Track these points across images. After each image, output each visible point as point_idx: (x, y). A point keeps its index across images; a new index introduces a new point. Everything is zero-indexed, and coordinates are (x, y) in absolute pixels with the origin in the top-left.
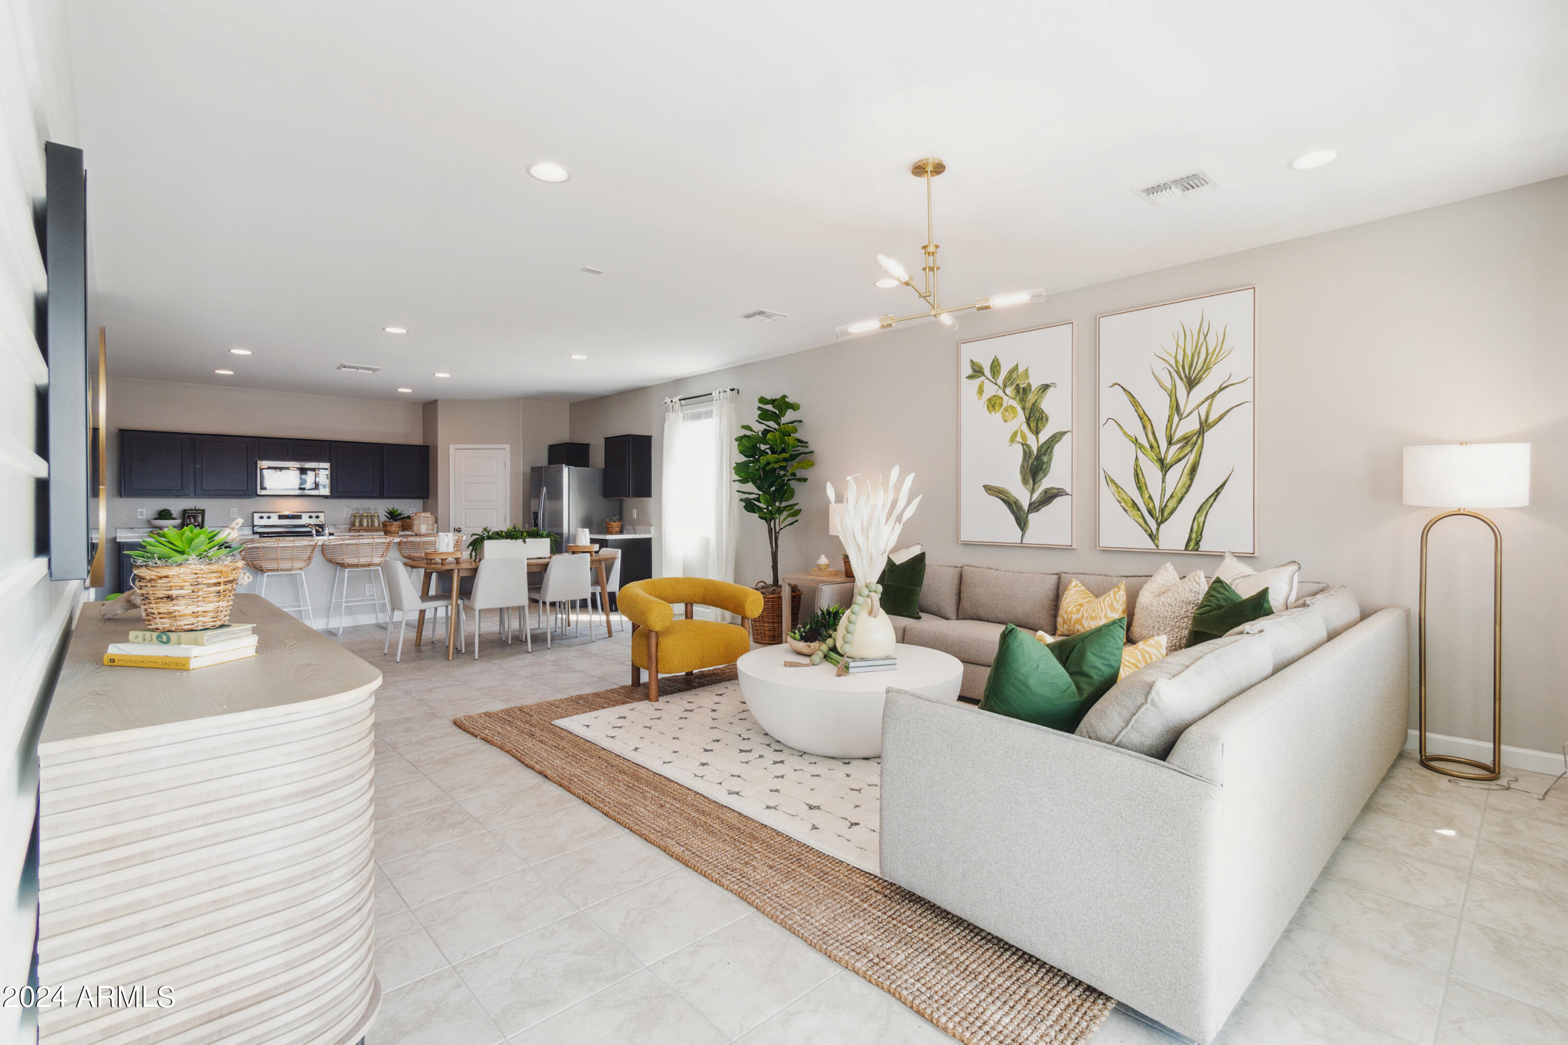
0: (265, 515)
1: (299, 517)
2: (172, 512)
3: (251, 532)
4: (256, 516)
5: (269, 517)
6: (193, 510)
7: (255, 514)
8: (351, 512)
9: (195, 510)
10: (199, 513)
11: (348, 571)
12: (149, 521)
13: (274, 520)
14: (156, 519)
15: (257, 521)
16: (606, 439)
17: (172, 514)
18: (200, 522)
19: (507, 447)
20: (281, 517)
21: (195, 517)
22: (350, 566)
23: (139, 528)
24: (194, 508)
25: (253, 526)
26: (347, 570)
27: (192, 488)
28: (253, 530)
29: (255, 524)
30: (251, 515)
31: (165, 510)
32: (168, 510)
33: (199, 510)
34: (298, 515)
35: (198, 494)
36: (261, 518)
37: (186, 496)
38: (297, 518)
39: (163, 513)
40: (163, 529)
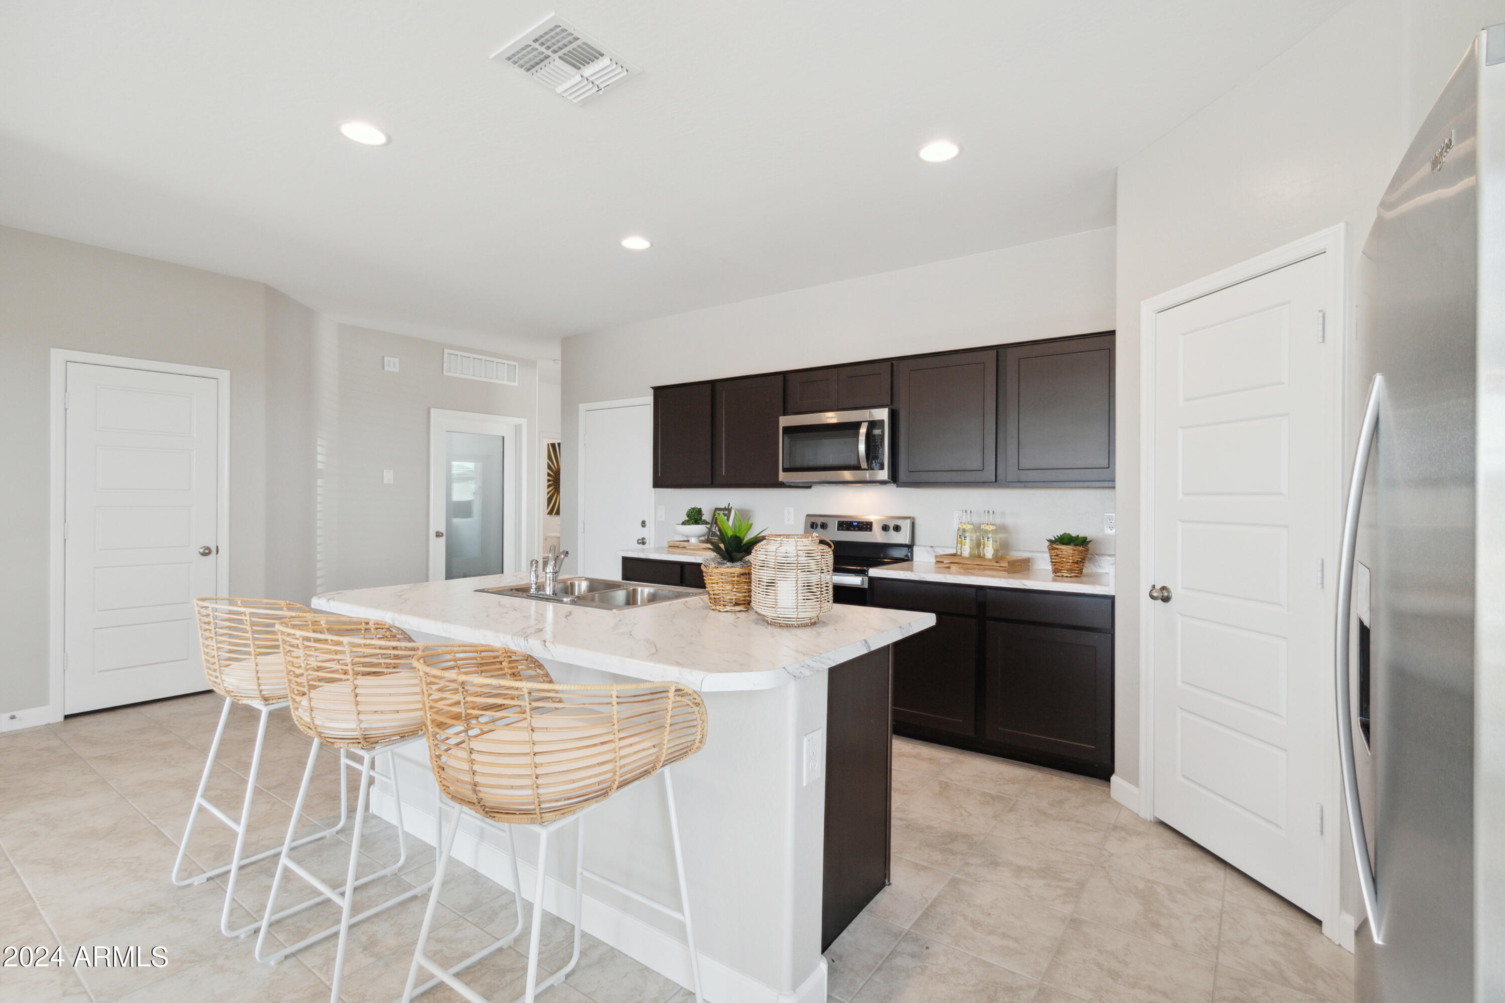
0: (819, 522)
1: (866, 527)
5: (824, 526)
14: (683, 523)
20: (841, 526)
32: (697, 509)
34: (867, 523)
36: (813, 525)
38: (864, 528)
39: (691, 513)
40: (691, 539)
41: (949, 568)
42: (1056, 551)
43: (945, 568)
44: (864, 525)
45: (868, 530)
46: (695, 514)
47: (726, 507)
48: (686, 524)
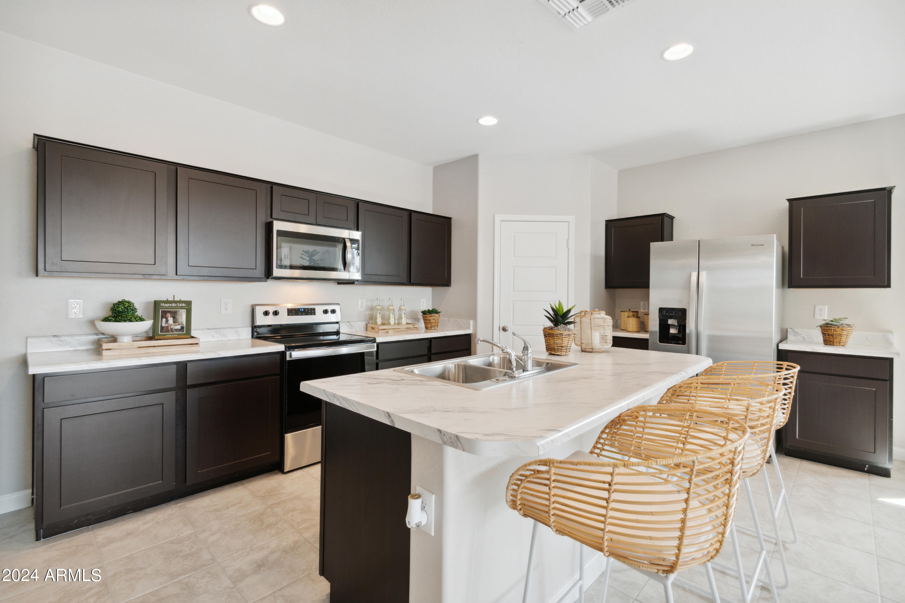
0: (271, 309)
1: (310, 312)
2: (137, 306)
4: (259, 311)
5: (276, 313)
6: (171, 302)
7: (257, 308)
8: (369, 304)
9: (175, 302)
10: (182, 308)
12: (92, 323)
13: (283, 317)
14: (106, 320)
15: (260, 319)
17: (134, 310)
18: (184, 323)
20: (290, 312)
21: (174, 315)
23: (71, 335)
24: (171, 299)
25: (255, 327)
27: (171, 262)
28: (254, 332)
29: (257, 323)
30: (250, 309)
31: (123, 301)
32: (129, 302)
33: (180, 302)
34: (312, 309)
36: (266, 313)
37: (161, 276)
38: (310, 313)
39: (122, 307)
40: (120, 339)
41: (387, 332)
43: (385, 332)
44: (309, 310)
45: (313, 314)
46: (129, 308)
47: (172, 300)
48: (116, 321)
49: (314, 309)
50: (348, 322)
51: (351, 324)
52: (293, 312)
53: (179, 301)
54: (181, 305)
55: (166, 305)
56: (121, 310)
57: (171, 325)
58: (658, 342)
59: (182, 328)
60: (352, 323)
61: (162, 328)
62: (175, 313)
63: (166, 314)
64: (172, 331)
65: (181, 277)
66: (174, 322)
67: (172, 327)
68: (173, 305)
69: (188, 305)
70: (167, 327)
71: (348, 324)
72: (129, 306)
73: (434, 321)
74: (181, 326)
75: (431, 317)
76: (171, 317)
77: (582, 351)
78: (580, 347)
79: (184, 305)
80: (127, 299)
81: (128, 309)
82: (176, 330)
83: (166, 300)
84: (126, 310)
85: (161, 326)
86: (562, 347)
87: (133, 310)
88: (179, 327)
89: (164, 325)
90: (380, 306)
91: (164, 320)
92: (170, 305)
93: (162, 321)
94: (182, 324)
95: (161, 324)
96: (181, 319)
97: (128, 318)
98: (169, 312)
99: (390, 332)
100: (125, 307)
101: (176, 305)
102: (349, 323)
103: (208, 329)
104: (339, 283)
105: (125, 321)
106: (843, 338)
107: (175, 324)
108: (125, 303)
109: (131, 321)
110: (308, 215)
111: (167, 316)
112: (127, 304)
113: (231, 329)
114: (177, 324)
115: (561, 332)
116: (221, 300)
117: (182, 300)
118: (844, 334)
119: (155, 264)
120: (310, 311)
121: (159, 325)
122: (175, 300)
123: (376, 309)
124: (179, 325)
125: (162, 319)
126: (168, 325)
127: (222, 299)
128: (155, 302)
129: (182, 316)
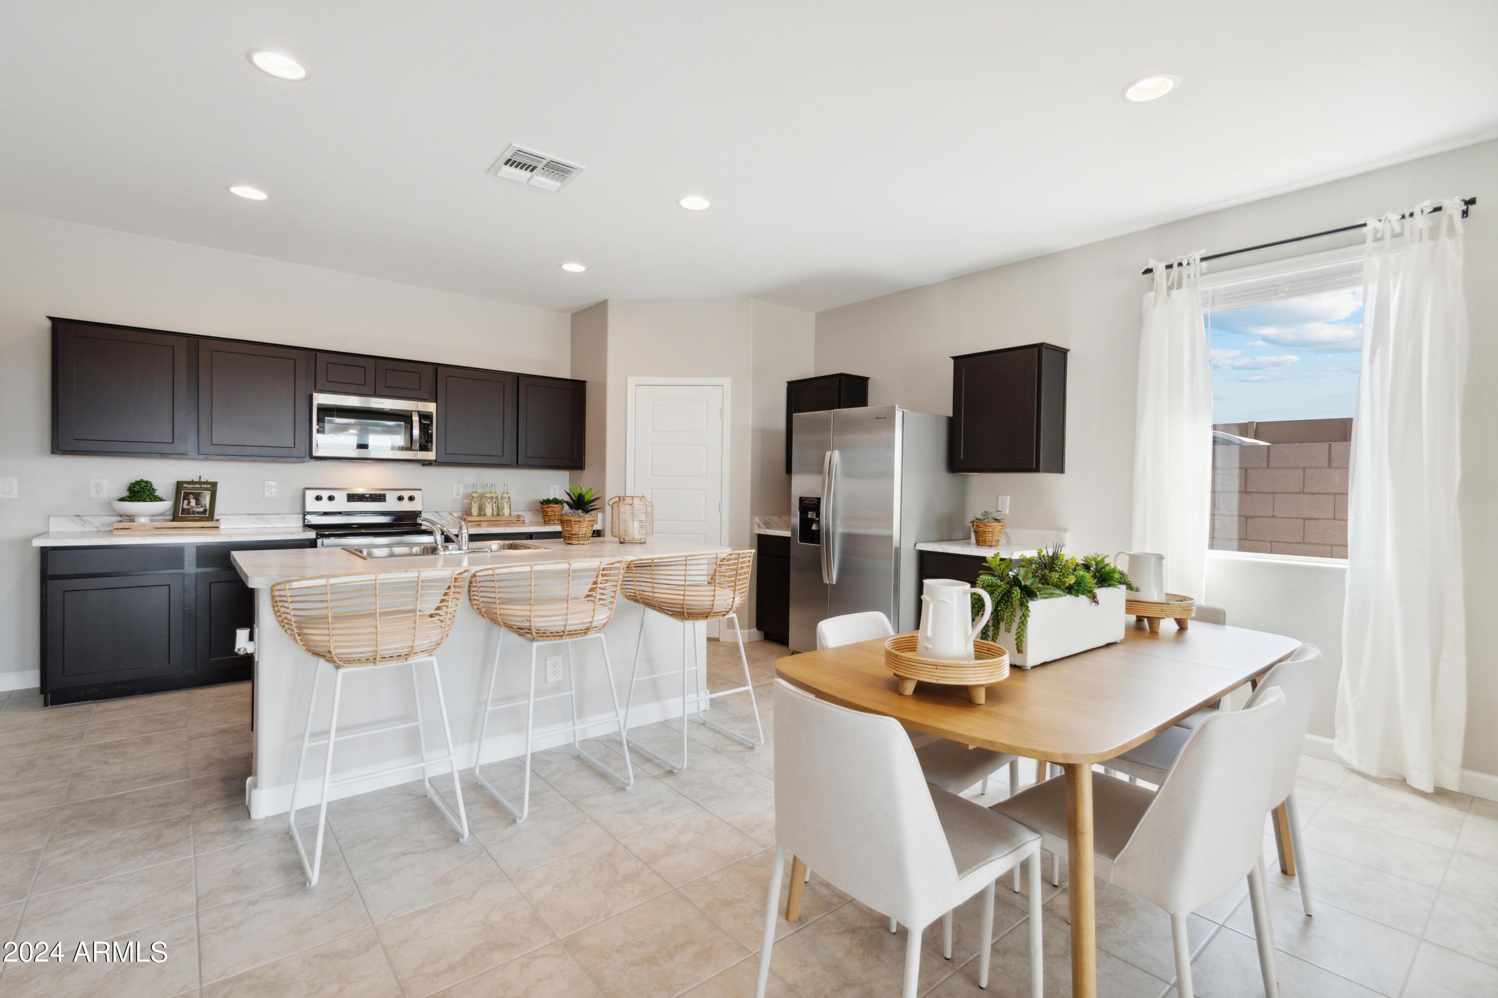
0: (325, 494)
1: (381, 498)
2: (155, 486)
3: (301, 524)
4: (310, 495)
5: (331, 498)
6: (196, 483)
7: (307, 492)
8: (462, 490)
9: (200, 483)
10: (206, 489)
11: (538, 647)
12: (109, 504)
13: (341, 503)
14: (122, 500)
15: (312, 505)
16: (955, 358)
17: (153, 490)
19: (727, 381)
20: (352, 498)
21: (197, 497)
22: (543, 635)
23: (93, 517)
24: (196, 480)
25: (305, 514)
26: (535, 644)
27: (192, 439)
28: (304, 519)
29: (308, 509)
30: (300, 494)
31: (142, 481)
32: (147, 482)
33: (207, 483)
34: (380, 495)
35: (204, 455)
36: (318, 498)
37: (182, 455)
38: (378, 499)
39: (138, 487)
40: (137, 519)
42: (551, 508)
44: (377, 496)
45: (382, 500)
46: (145, 488)
47: (198, 480)
48: (130, 501)
49: (384, 495)
50: (437, 512)
51: (440, 516)
52: (356, 498)
53: (205, 482)
54: (205, 486)
55: (189, 486)
56: (137, 490)
57: (192, 507)
58: (798, 541)
59: (205, 511)
60: (442, 514)
61: (183, 510)
62: (199, 494)
63: (188, 496)
64: (194, 514)
65: (204, 457)
66: (197, 504)
67: (194, 509)
68: (197, 486)
69: (214, 485)
70: (189, 509)
71: (435, 514)
72: (145, 486)
73: (552, 513)
74: (204, 508)
75: (548, 507)
76: (193, 499)
77: (621, 543)
78: (618, 539)
79: (208, 486)
80: (145, 479)
81: (144, 490)
82: (198, 513)
83: (191, 480)
84: (142, 490)
85: (182, 507)
86: (572, 534)
87: (150, 490)
88: (201, 510)
89: (185, 507)
90: (477, 493)
91: (186, 501)
92: (194, 486)
93: (183, 503)
94: (205, 506)
95: (183, 505)
96: (205, 501)
97: (142, 498)
98: (192, 493)
99: (483, 524)
100: (141, 487)
101: (200, 486)
102: (437, 514)
103: (248, 514)
104: (423, 465)
105: (139, 501)
106: (988, 536)
107: (197, 506)
108: (141, 483)
109: (145, 501)
110: (365, 385)
111: (189, 497)
112: (144, 484)
113: (276, 516)
114: (199, 506)
115: (570, 519)
116: (264, 483)
117: (209, 481)
118: (989, 531)
119: (173, 443)
120: (378, 498)
121: (180, 508)
122: (202, 480)
123: (486, 497)
124: (202, 507)
125: (183, 500)
126: (189, 507)
127: (266, 482)
128: (178, 482)
129: (205, 498)
